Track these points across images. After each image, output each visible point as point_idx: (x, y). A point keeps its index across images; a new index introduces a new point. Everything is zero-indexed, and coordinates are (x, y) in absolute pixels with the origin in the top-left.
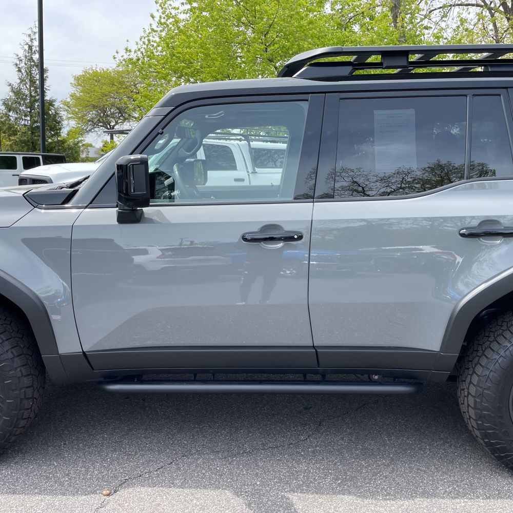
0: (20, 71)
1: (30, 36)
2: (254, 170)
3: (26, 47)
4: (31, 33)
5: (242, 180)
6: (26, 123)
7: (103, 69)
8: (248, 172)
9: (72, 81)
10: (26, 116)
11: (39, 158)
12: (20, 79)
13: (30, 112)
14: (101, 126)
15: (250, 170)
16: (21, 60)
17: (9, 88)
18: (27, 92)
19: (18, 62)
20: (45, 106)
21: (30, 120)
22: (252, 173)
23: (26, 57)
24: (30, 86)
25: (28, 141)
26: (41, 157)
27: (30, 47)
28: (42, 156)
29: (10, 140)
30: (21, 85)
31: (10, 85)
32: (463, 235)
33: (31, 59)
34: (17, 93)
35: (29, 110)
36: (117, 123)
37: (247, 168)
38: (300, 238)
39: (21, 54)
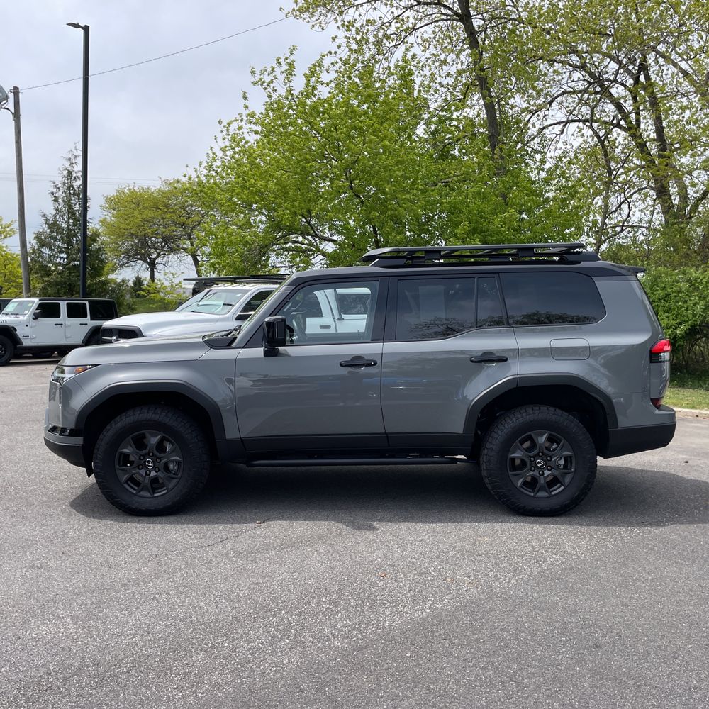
0: (56, 200)
1: (70, 159)
2: (341, 316)
3: (65, 173)
4: (70, 156)
5: (328, 327)
6: (62, 261)
7: (143, 189)
8: (334, 318)
9: (103, 202)
10: (61, 252)
11: (85, 304)
12: (56, 210)
13: (67, 248)
14: (139, 259)
15: (337, 316)
16: (59, 188)
17: (42, 220)
18: (64, 225)
19: (55, 190)
20: (87, 240)
21: (67, 258)
22: (338, 319)
23: (64, 184)
24: (69, 219)
25: (65, 283)
26: (87, 303)
27: (70, 173)
28: (89, 301)
29: (44, 281)
30: (58, 217)
31: (44, 216)
32: (472, 361)
33: (71, 187)
34: (53, 225)
35: (65, 245)
36: (159, 255)
37: (333, 314)
38: (375, 364)
39: (59, 180)
